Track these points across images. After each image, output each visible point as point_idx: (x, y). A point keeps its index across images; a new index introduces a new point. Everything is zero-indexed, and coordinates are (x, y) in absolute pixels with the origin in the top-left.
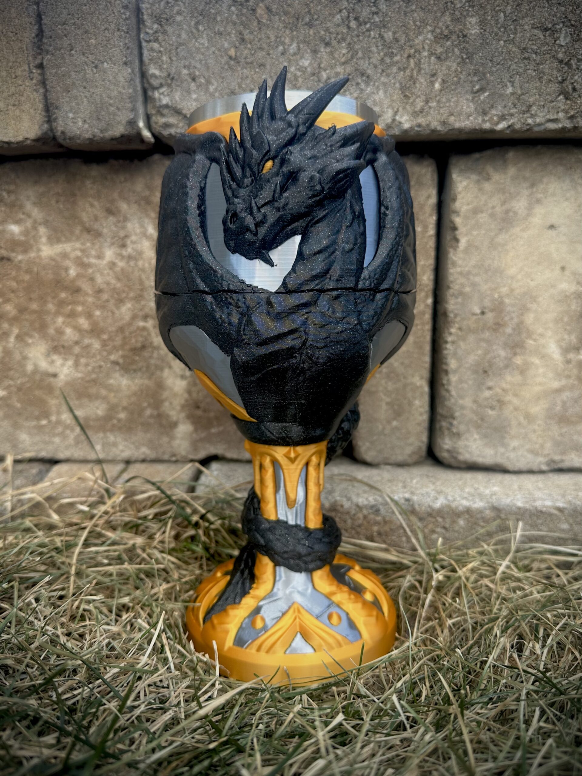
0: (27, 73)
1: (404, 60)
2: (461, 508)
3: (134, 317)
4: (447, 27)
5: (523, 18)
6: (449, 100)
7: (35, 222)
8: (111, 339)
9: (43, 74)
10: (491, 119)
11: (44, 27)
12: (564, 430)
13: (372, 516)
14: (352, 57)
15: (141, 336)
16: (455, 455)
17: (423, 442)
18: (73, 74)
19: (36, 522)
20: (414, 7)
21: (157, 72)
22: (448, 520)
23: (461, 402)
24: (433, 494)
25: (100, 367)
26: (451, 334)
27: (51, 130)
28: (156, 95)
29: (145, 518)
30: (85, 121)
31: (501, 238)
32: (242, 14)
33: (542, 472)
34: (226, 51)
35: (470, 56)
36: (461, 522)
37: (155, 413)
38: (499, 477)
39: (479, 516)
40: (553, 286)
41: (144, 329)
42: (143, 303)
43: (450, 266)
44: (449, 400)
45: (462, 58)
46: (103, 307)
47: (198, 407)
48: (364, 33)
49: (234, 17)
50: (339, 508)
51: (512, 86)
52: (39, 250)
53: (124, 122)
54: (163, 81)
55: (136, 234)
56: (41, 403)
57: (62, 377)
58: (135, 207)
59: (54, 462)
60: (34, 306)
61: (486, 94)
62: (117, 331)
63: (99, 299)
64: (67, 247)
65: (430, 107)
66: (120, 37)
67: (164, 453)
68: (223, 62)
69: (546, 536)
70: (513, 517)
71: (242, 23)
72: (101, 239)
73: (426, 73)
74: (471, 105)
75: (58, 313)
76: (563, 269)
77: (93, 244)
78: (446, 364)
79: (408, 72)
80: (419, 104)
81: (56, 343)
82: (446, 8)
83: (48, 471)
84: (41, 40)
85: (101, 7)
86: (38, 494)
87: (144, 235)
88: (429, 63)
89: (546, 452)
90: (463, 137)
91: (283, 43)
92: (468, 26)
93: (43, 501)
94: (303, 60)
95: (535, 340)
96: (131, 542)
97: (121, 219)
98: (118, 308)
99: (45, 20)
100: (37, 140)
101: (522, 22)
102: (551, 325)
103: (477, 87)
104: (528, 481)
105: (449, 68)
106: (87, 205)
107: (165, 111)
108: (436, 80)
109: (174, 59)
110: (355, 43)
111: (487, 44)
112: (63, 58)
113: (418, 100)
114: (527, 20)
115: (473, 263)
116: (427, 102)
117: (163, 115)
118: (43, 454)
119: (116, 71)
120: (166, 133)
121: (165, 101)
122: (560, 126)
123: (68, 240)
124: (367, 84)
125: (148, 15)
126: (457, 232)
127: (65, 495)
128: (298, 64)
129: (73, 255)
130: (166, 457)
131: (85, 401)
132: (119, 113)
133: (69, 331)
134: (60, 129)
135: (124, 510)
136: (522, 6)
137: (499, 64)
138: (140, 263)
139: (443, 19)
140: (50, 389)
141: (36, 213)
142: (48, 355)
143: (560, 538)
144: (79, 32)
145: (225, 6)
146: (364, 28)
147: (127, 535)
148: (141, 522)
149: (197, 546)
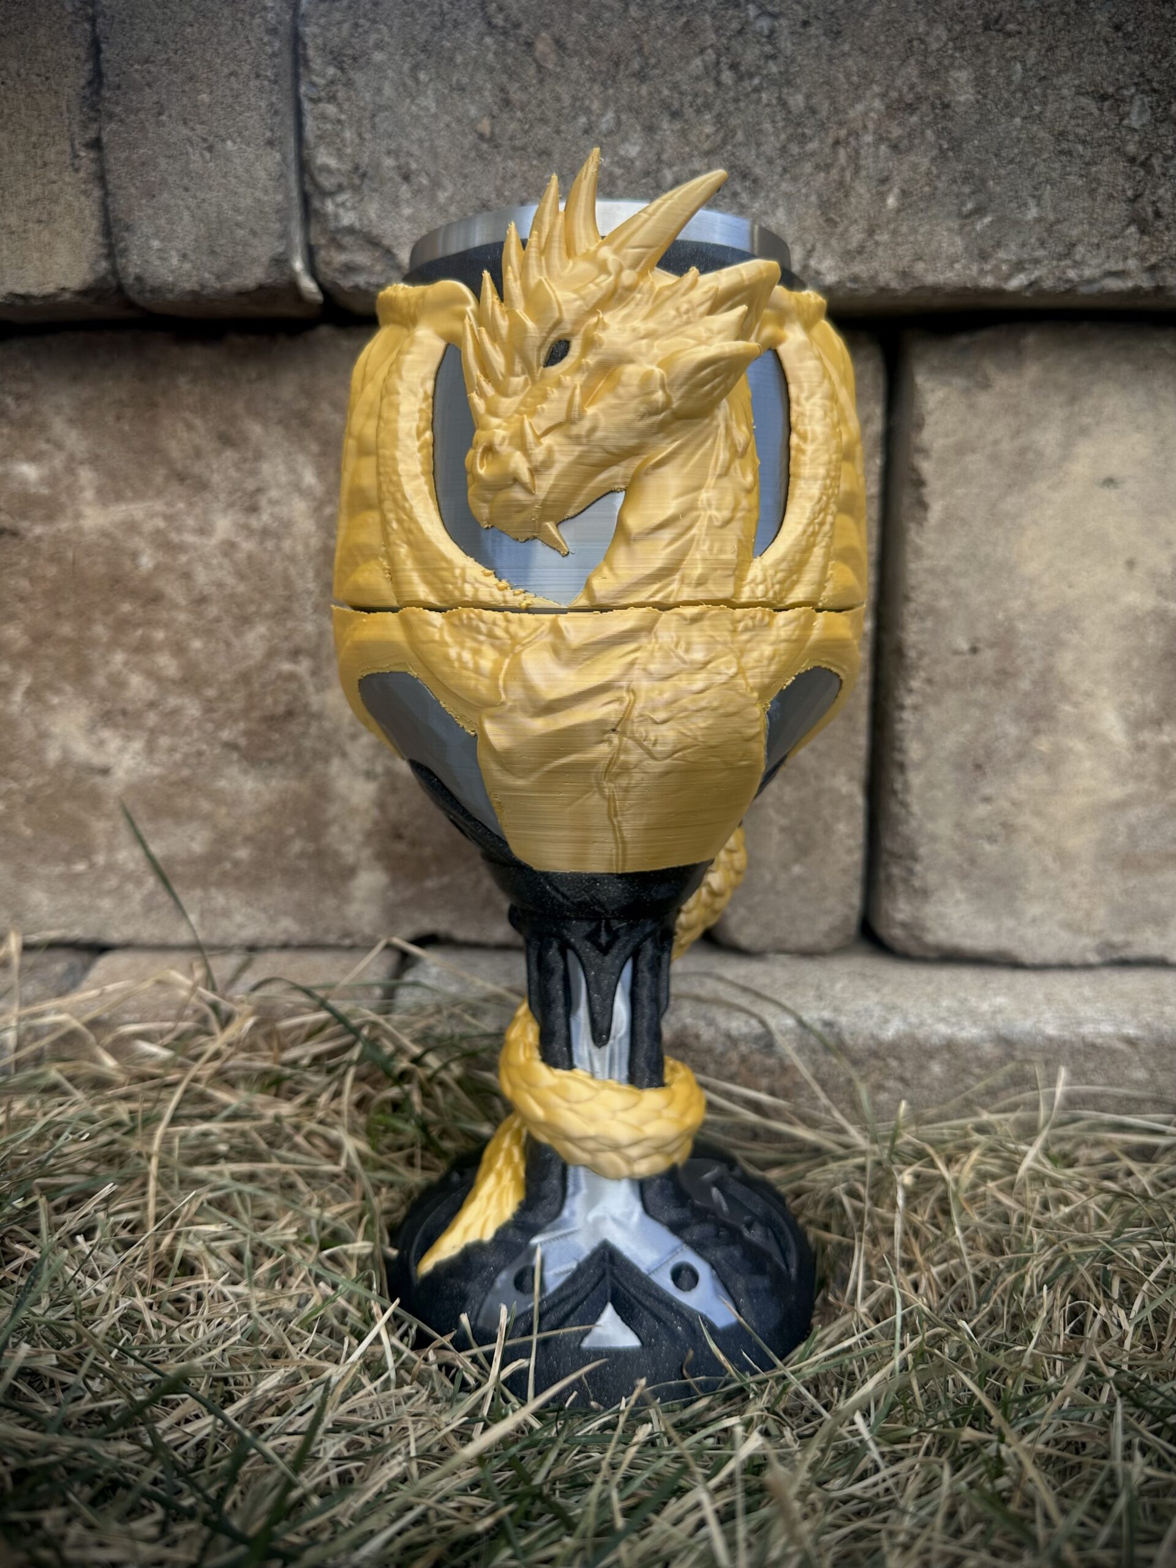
0: (67, 158)
1: (827, 150)
2: (935, 1040)
3: (272, 654)
4: (912, 87)
5: (1059, 73)
6: (914, 231)
7: (71, 458)
8: (222, 697)
9: (100, 161)
10: (997, 268)
11: (105, 67)
12: (1131, 884)
13: (757, 1058)
14: (724, 142)
15: (286, 691)
16: (917, 933)
17: (851, 907)
18: (163, 162)
19: (70, 1072)
20: (846, 48)
21: (332, 162)
22: (910, 1064)
23: (930, 826)
24: (878, 1012)
25: (200, 754)
26: (910, 691)
27: (114, 272)
28: (330, 206)
29: (294, 1063)
30: (184, 256)
31: (1010, 503)
32: (506, 53)
33: (1088, 967)
34: (473, 122)
35: (957, 145)
36: (936, 1068)
37: (311, 847)
38: (1004, 977)
39: (971, 1055)
40: (1112, 599)
41: (292, 677)
42: (290, 624)
43: (909, 556)
44: (907, 822)
45: (940, 148)
46: (208, 633)
47: (399, 837)
48: (747, 95)
49: (490, 56)
50: (691, 1040)
51: (1038, 205)
52: (78, 516)
53: (265, 260)
54: (344, 181)
55: (279, 486)
56: (75, 828)
57: (120, 774)
58: (278, 432)
59: (98, 949)
60: (66, 629)
61: (987, 220)
62: (236, 682)
63: (200, 615)
64: (136, 510)
65: (877, 244)
66: (261, 90)
67: (327, 931)
68: (467, 146)
69: (1103, 1095)
70: (1037, 1057)
71: (506, 69)
72: (208, 496)
73: (868, 177)
74: (958, 240)
75: (114, 644)
76: (1131, 564)
77: (191, 504)
78: (901, 750)
79: (834, 173)
80: (856, 236)
81: (109, 705)
82: (910, 51)
83: (86, 968)
84: (97, 92)
85: (223, 29)
86: (71, 1013)
87: (297, 487)
88: (876, 156)
89: (1096, 927)
90: (939, 302)
91: (588, 111)
92: (953, 86)
93: (84, 1029)
94: (627, 146)
95: (1076, 705)
96: (270, 1112)
97: (250, 454)
98: (239, 634)
99: (108, 53)
100: (84, 293)
101: (1058, 82)
102: (1107, 675)
103: (970, 206)
104: (1064, 986)
105: (914, 167)
106: (180, 426)
107: (347, 240)
108: (890, 190)
109: (367, 136)
110: (730, 113)
111: (990, 122)
112: (143, 129)
113: (853, 229)
114: (1066, 77)
115: (955, 550)
116: (871, 232)
117: (341, 248)
118: (77, 933)
119: (252, 157)
120: (347, 283)
121: (348, 218)
122: (1130, 284)
123: (139, 496)
124: (754, 193)
125: (317, 48)
126: (925, 491)
127: (127, 1017)
128: (616, 154)
129: (148, 527)
130: (331, 939)
131: (167, 823)
132: (256, 242)
133: (136, 681)
134: (133, 270)
135: (252, 1048)
136: (1058, 52)
137: (1011, 162)
138: (287, 544)
139: (903, 72)
140: (95, 800)
141: (75, 440)
142: (91, 729)
143: (1129, 1099)
144: (177, 78)
145: (471, 35)
146: (747, 85)
147: (260, 1099)
148: (288, 1071)
149: (407, 1121)
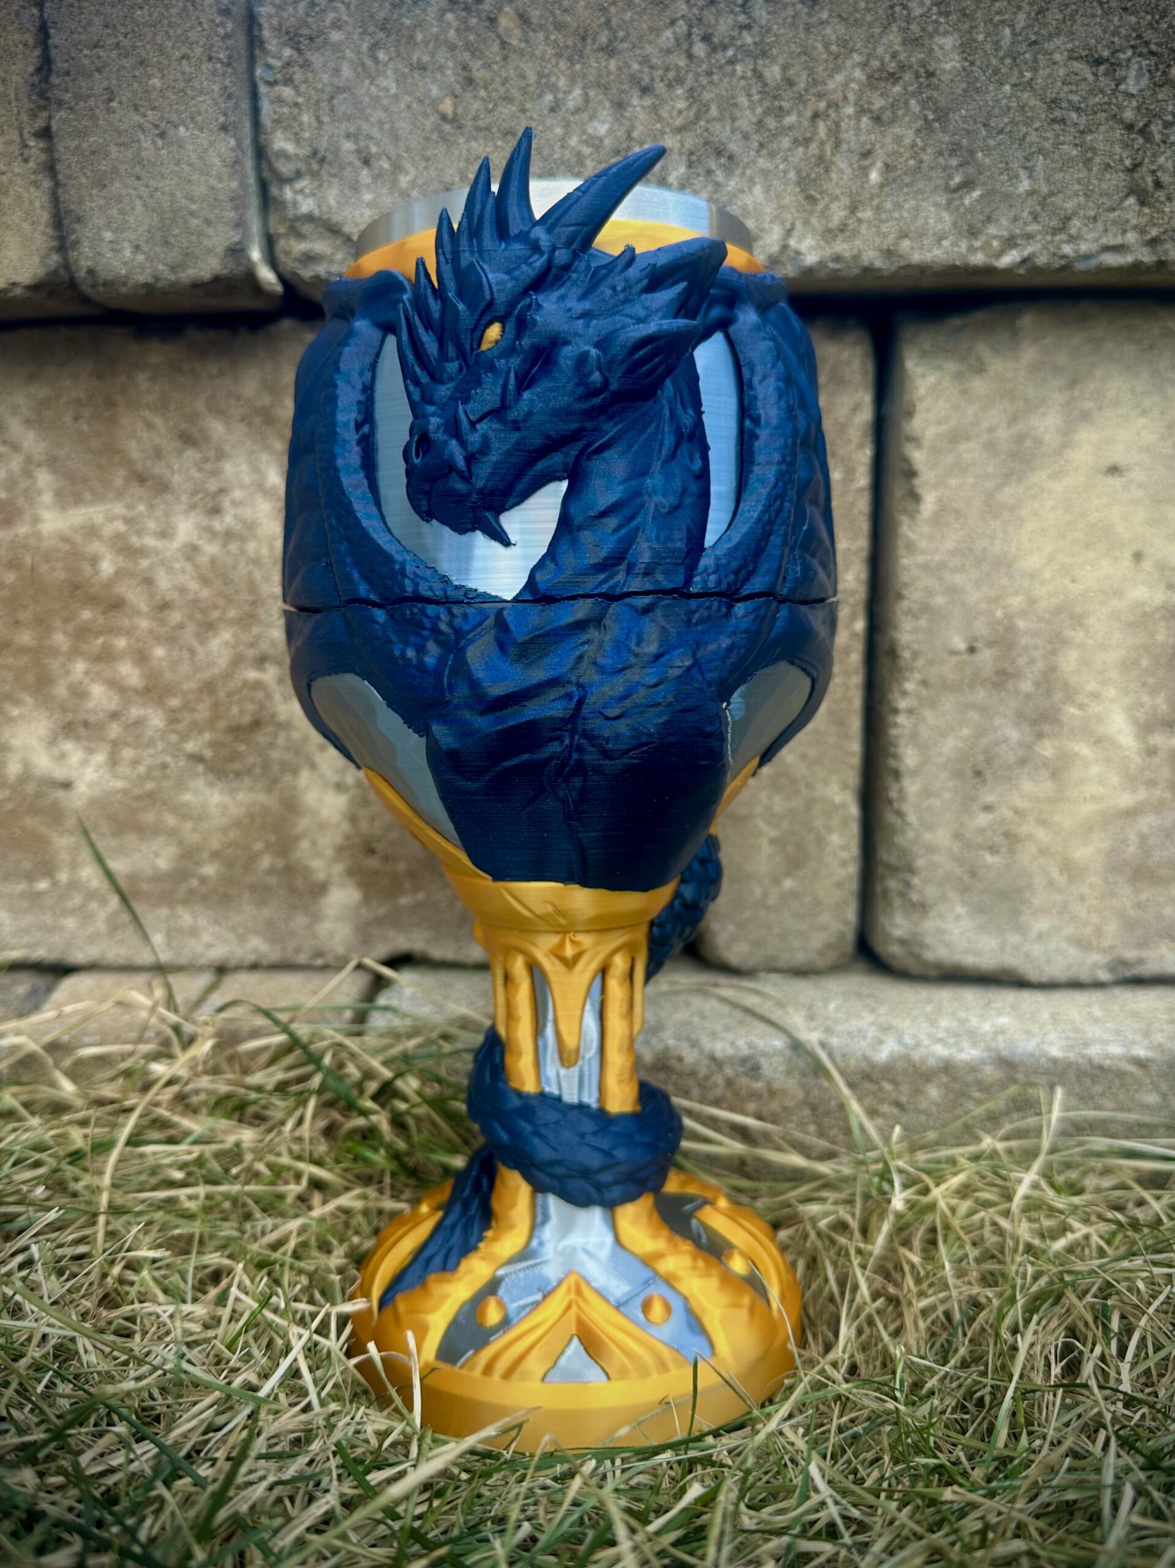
0: (15, 148)
1: (806, 124)
2: (932, 1062)
3: (237, 661)
4: (894, 55)
5: (1050, 37)
6: (898, 206)
7: (29, 460)
8: (187, 706)
9: (50, 150)
10: (987, 245)
11: (53, 52)
12: (1143, 897)
13: (744, 1081)
14: (697, 117)
15: (252, 700)
16: (916, 949)
17: (847, 923)
18: (113, 150)
19: (25, 1097)
20: (824, 15)
21: (290, 148)
22: (905, 1088)
23: (927, 837)
24: (872, 1032)
25: (164, 766)
26: (904, 693)
27: (66, 266)
28: (288, 193)
29: (259, 1089)
30: (137, 248)
31: (1008, 494)
32: (469, 29)
33: (1098, 985)
34: (435, 103)
35: (942, 116)
36: (933, 1092)
37: (280, 863)
38: (1008, 997)
39: (970, 1078)
40: (1119, 593)
41: (258, 685)
42: (255, 630)
43: (902, 551)
44: (903, 833)
45: (926, 119)
46: (171, 640)
47: (371, 851)
48: (721, 68)
49: (452, 33)
50: (674, 1063)
51: (1030, 177)
52: (36, 520)
53: (220, 249)
54: (302, 166)
55: (242, 487)
56: (38, 844)
57: (82, 788)
58: (240, 429)
59: (61, 970)
60: (25, 638)
61: (976, 194)
62: (201, 690)
63: (162, 622)
64: (94, 513)
65: (860, 221)
66: (214, 73)
67: (298, 950)
68: (429, 127)
69: (1112, 1121)
70: (1042, 1080)
71: (468, 47)
72: (169, 497)
73: (850, 151)
74: (947, 217)
75: (75, 653)
76: (1138, 557)
77: (152, 507)
78: (896, 757)
79: (814, 148)
80: (838, 213)
81: (70, 716)
82: (891, 18)
83: (50, 990)
84: (46, 80)
85: (174, 11)
86: (30, 1037)
87: (261, 487)
88: (858, 129)
89: (1107, 942)
90: (927, 283)
91: (554, 88)
92: (938, 53)
93: (42, 1052)
94: (596, 123)
95: (1081, 707)
96: (231, 1139)
97: (212, 454)
98: (202, 638)
99: (57, 38)
100: (35, 287)
101: (1049, 46)
102: (1114, 675)
103: (957, 179)
104: (1072, 1005)
105: (898, 140)
106: (140, 425)
107: (306, 228)
108: (872, 164)
109: (326, 119)
110: (703, 87)
111: (978, 91)
112: (93, 117)
113: (835, 206)
114: (1058, 41)
115: (950, 544)
116: (853, 209)
117: (300, 236)
118: (41, 953)
119: (205, 143)
120: (307, 273)
121: (307, 206)
122: (1129, 259)
123: (99, 498)
124: (729, 171)
125: (273, 28)
126: (916, 482)
127: (87, 1039)
128: (584, 132)
129: (108, 530)
130: (303, 958)
131: (131, 839)
132: (211, 231)
133: (97, 691)
134: (85, 263)
135: (215, 1071)
136: (1049, 14)
137: (1001, 132)
138: (251, 547)
139: (885, 40)
140: (56, 815)
141: (31, 442)
142: (53, 742)
143: (1140, 1125)
144: (128, 63)
145: (432, 12)
146: (721, 57)
147: (223, 1123)
148: (253, 1096)
149: (376, 1150)
